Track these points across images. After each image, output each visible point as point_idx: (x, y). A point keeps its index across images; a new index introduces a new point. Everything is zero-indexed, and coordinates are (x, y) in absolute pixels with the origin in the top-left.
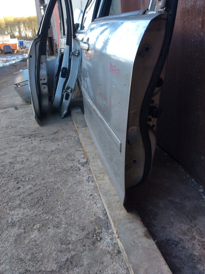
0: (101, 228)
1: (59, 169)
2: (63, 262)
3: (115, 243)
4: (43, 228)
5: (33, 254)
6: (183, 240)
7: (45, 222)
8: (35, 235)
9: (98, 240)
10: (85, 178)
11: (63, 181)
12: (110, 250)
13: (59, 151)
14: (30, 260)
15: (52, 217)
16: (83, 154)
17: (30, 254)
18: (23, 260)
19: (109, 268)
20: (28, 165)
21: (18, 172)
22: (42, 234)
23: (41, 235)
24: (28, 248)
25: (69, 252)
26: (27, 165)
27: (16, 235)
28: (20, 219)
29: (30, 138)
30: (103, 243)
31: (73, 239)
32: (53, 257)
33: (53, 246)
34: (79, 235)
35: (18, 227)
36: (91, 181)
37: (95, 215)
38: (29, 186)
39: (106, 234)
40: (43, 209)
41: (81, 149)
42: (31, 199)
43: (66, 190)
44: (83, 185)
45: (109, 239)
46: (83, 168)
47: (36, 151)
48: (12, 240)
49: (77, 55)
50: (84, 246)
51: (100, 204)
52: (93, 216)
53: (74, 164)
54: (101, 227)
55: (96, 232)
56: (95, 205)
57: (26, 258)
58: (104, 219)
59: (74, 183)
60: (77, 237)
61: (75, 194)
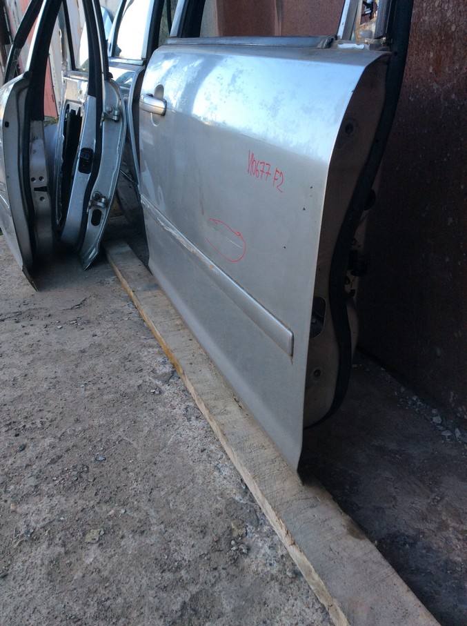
0: (242, 524)
1: (110, 393)
2: (176, 612)
3: (282, 556)
4: (108, 537)
5: (100, 603)
6: (423, 533)
7: (111, 523)
8: (92, 556)
9: (243, 553)
10: (179, 411)
11: (128, 422)
12: (274, 571)
13: (98, 350)
14: (96, 618)
15: (123, 511)
16: (160, 354)
17: (92, 603)
18: (79, 620)
19: (283, 612)
20: (31, 389)
21: (12, 408)
22: (110, 551)
23: (108, 555)
24: (85, 590)
25: (184, 587)
26: (28, 388)
27: (46, 563)
28: (47, 521)
29: (17, 322)
30: (256, 558)
31: (185, 557)
32: (150, 603)
33: (142, 578)
34: (197, 547)
35: (46, 543)
36: (193, 418)
37: (222, 495)
38: (48, 441)
39: (256, 536)
40: (96, 494)
41: (151, 342)
42: (60, 472)
43: (141, 444)
44: (178, 429)
45: (266, 546)
46: (168, 388)
47: (42, 352)
48: (40, 574)
49: (115, 118)
50: (215, 569)
51: (227, 469)
52: (219, 499)
53: (143, 378)
54: (243, 522)
55: (235, 534)
56: (216, 473)
57: (85, 613)
58: (245, 502)
59: (156, 426)
60: (193, 550)
61: (164, 450)
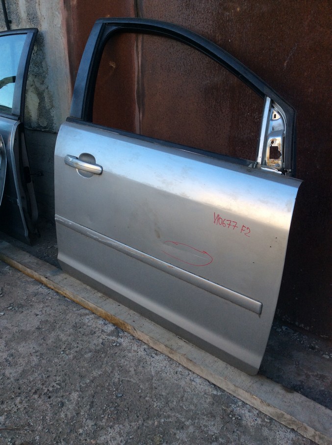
0: (228, 405)
1: (86, 353)
3: (258, 414)
4: (167, 437)
7: (161, 429)
9: (239, 419)
10: (141, 353)
11: (117, 368)
12: (260, 422)
13: (49, 325)
15: (163, 420)
16: (99, 317)
19: (277, 439)
21: (25, 381)
28: (124, 441)
30: (247, 419)
31: (215, 432)
34: (216, 424)
36: (154, 355)
37: (206, 394)
38: (75, 395)
39: (238, 408)
40: (138, 417)
41: (83, 311)
42: (101, 412)
43: (136, 379)
44: (151, 364)
45: (246, 411)
46: (122, 340)
47: (8, 335)
51: (197, 379)
52: (206, 396)
53: (100, 338)
55: (229, 411)
56: (193, 383)
58: (220, 394)
59: (136, 366)
60: (215, 427)
61: (154, 379)
